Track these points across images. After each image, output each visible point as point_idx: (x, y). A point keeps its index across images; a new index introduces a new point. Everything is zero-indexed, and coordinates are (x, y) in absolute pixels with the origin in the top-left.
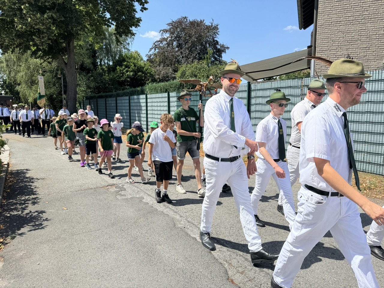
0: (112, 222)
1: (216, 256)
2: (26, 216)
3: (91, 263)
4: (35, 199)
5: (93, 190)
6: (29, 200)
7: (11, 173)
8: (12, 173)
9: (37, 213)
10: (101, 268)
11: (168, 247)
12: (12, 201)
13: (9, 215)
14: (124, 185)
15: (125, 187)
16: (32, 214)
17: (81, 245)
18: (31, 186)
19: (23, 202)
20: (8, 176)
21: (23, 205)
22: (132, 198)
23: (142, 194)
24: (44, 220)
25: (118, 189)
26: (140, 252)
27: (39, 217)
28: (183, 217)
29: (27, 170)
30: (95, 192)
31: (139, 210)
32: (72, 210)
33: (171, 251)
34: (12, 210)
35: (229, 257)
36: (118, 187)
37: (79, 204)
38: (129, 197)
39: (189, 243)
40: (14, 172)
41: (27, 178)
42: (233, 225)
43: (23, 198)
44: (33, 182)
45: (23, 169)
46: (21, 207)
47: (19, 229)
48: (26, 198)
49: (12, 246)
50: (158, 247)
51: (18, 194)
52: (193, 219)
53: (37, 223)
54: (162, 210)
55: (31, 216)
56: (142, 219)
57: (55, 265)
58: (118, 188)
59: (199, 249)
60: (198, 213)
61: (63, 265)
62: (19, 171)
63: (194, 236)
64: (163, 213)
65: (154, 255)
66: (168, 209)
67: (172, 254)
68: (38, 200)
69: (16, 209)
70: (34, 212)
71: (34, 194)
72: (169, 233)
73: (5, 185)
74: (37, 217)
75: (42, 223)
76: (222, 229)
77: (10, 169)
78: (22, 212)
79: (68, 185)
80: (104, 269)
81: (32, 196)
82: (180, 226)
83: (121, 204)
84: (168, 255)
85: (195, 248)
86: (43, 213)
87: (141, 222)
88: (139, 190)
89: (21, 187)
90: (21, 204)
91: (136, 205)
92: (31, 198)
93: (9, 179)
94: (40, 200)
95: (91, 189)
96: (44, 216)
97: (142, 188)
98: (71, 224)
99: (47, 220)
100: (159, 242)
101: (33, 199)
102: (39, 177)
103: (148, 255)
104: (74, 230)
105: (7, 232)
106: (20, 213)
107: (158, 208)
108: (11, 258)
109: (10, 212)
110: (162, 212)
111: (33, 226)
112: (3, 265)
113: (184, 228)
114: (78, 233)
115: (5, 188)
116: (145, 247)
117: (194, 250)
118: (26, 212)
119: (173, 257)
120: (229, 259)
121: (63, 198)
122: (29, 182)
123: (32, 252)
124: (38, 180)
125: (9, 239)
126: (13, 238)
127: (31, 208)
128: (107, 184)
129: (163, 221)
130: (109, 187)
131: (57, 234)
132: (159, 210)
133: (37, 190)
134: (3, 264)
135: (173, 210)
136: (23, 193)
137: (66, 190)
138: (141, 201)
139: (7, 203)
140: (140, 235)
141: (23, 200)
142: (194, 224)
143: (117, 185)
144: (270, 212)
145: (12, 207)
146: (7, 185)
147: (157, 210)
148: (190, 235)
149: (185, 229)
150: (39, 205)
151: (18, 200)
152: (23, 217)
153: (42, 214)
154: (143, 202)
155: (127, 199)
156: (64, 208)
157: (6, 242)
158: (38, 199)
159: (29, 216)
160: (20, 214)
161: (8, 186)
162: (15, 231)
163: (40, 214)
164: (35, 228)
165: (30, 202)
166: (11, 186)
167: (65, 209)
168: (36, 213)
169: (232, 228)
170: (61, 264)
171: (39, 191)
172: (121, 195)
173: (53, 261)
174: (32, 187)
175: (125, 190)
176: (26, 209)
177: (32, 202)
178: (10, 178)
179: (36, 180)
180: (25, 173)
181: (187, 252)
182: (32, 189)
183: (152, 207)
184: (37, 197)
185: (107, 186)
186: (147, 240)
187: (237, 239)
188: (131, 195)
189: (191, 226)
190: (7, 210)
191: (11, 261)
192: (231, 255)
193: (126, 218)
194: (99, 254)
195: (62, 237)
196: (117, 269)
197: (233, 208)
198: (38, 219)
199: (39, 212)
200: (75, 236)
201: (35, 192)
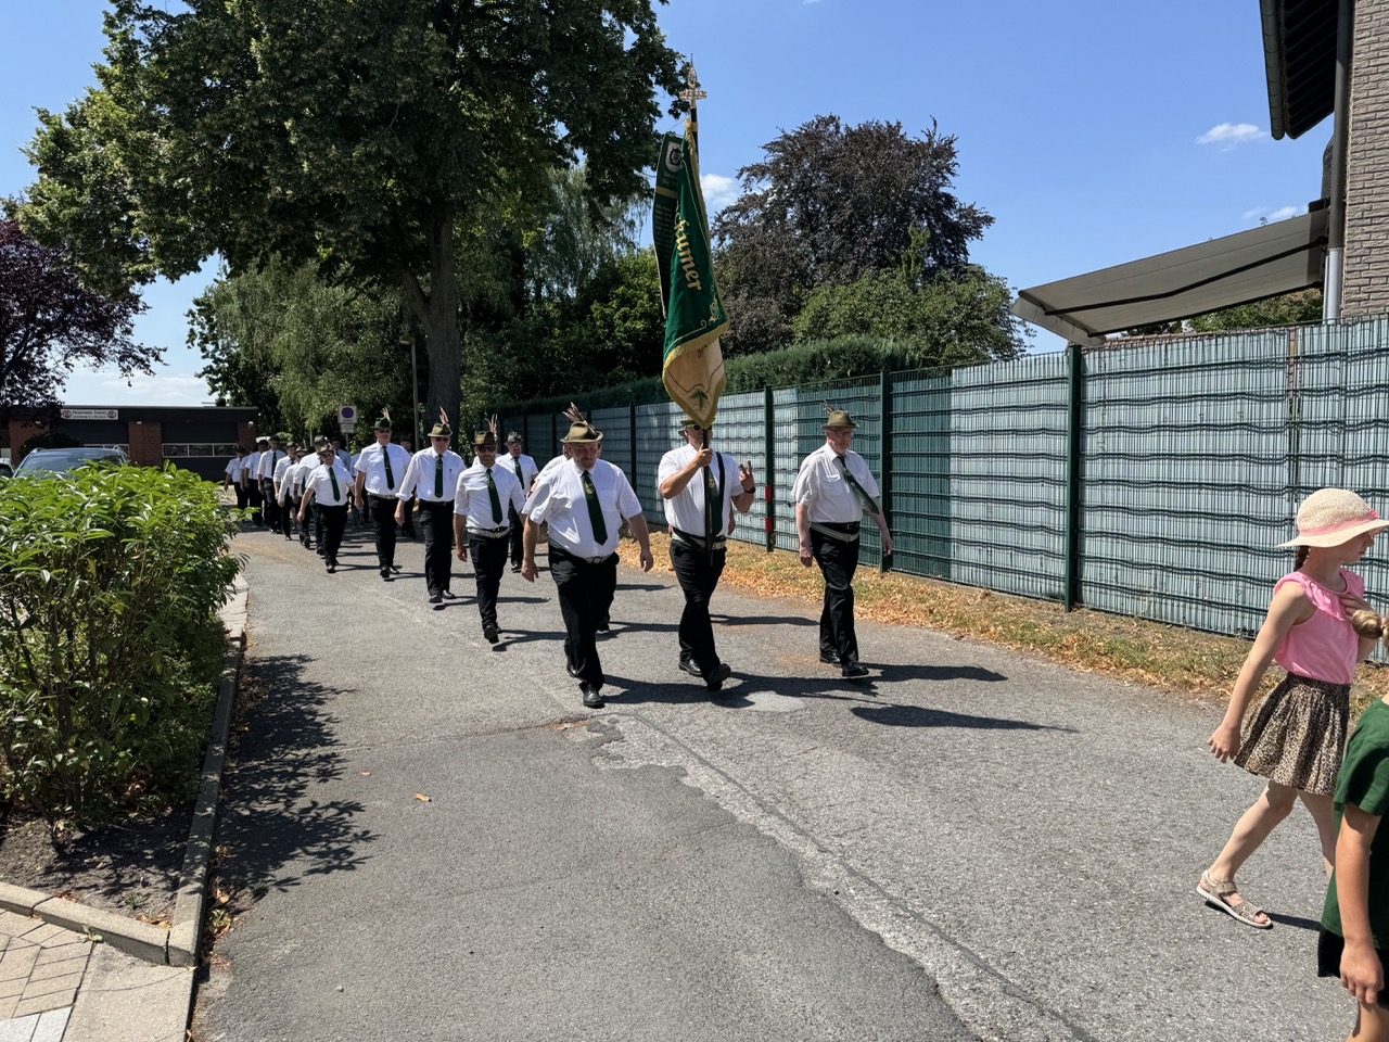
0: (581, 854)
1: (959, 1010)
2: (302, 818)
3: (511, 1001)
4: (327, 759)
5: (513, 737)
6: (309, 764)
7: (252, 667)
8: (254, 669)
9: (336, 811)
10: (545, 1021)
11: (780, 962)
12: (256, 763)
13: (246, 813)
14: (617, 721)
15: (620, 727)
16: (319, 811)
17: (477, 932)
18: (315, 714)
19: (290, 769)
20: (242, 677)
21: (289, 781)
22: (646, 769)
23: (679, 758)
24: (356, 835)
25: (595, 735)
26: (681, 974)
27: (340, 825)
28: (831, 853)
29: (302, 659)
30: (521, 743)
31: (671, 816)
32: (447, 805)
33: (789, 976)
34: (255, 795)
35: (1009, 1017)
36: (598, 727)
37: (468, 781)
38: (637, 764)
39: (855, 951)
40: (261, 664)
41: (302, 686)
42: (1023, 895)
43: (290, 757)
44: (320, 702)
45: (288, 655)
46: (284, 785)
47: (277, 866)
48: (298, 756)
49: (257, 920)
50: (743, 957)
51: (275, 742)
52: (869, 862)
53: (334, 846)
54: (751, 822)
55: (314, 819)
56: (681, 850)
57: (392, 999)
58: (596, 731)
59: (895, 977)
60: (884, 842)
61: (418, 1000)
62: (277, 663)
63: (873, 927)
64: (754, 834)
65: (727, 987)
66: (773, 818)
67: (794, 988)
68: (338, 766)
69: (268, 792)
70: (327, 808)
71: (324, 744)
72: (781, 908)
73: (234, 707)
74: (331, 824)
75: (351, 849)
76: (979, 907)
77: (248, 654)
78: (288, 805)
79: (432, 716)
80: (555, 1026)
81: (319, 748)
82: (817, 884)
83: (609, 788)
84: (780, 991)
85: (878, 975)
86: (354, 813)
87: (678, 859)
88: (668, 741)
89: (282, 717)
90: (285, 776)
91: (660, 798)
92: (316, 756)
93: (245, 690)
94: (344, 765)
95: (508, 730)
96: (358, 822)
97: (678, 735)
98: (443, 855)
99: (365, 837)
100: (746, 940)
101: (321, 758)
102: (338, 685)
103: (707, 987)
104: (454, 876)
105: (243, 872)
106: (280, 806)
107: (736, 813)
108: (254, 962)
109: (249, 801)
110: (754, 828)
111: (321, 855)
112: (232, 985)
113: (837, 893)
114: (464, 889)
115: (233, 718)
116: (696, 956)
117: (876, 980)
118: (301, 803)
119: (800, 1001)
120: (1009, 1025)
121: (418, 760)
122: (308, 701)
123: (319, 947)
124: (338, 693)
125: (246, 897)
126: (260, 894)
127: (317, 792)
128: (561, 716)
129: (756, 863)
130: (566, 726)
131: (397, 888)
132: (740, 819)
133: (336, 728)
134: (231, 979)
135: (792, 823)
136: (290, 740)
137: (427, 733)
138: (677, 781)
139: (241, 771)
140: (676, 907)
141: (290, 763)
142: (871, 884)
143: (593, 720)
144: (1170, 849)
145: (257, 786)
146: (239, 710)
147: (733, 819)
148: (858, 923)
149: (838, 897)
150: (341, 783)
151: (276, 761)
152: (290, 821)
153: (351, 815)
154: (684, 785)
155: (628, 772)
156: (419, 796)
157: (237, 905)
158: (338, 761)
159: (308, 819)
160: (281, 813)
161: (242, 712)
162: (267, 869)
163: (345, 815)
164: (330, 862)
165: (312, 770)
166: (250, 713)
167: (423, 798)
168: (332, 811)
169: (1018, 907)
170: (413, 996)
171: (339, 732)
172: (609, 757)
173: (388, 982)
174: (318, 719)
175: (621, 739)
176: (300, 795)
177: (319, 770)
178: (251, 684)
179: (330, 696)
180: (297, 669)
181: (850, 984)
182: (319, 725)
183: (717, 806)
184: (334, 755)
185: (561, 722)
186: (700, 930)
187: (1042, 950)
188: (640, 757)
189: (862, 889)
190: (240, 796)
191: (254, 972)
192: (1016, 1010)
193: (628, 841)
194: (537, 969)
195: (414, 898)
196: (601, 1029)
197: (1022, 829)
198: (337, 830)
199: (341, 806)
200: (456, 899)
201: (327, 734)
